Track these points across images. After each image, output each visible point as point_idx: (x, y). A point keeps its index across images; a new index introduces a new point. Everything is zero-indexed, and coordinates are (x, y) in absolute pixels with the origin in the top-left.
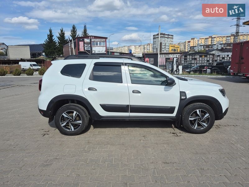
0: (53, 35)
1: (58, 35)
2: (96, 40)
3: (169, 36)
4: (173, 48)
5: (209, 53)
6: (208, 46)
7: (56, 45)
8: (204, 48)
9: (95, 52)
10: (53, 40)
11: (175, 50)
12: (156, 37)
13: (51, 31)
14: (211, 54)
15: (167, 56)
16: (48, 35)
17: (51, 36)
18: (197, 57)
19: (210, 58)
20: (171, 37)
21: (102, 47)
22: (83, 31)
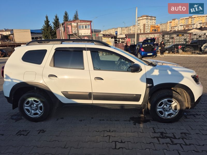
0: (49, 20)
1: (54, 21)
2: (82, 24)
3: (152, 18)
4: (154, 28)
5: (188, 32)
6: (187, 26)
7: (52, 30)
8: (184, 27)
9: (81, 34)
10: (50, 25)
11: (155, 30)
12: (140, 19)
13: (47, 18)
14: (188, 33)
15: (147, 36)
16: (45, 21)
17: (47, 22)
18: (174, 36)
19: (187, 37)
20: (154, 18)
21: (88, 30)
22: (74, 16)
